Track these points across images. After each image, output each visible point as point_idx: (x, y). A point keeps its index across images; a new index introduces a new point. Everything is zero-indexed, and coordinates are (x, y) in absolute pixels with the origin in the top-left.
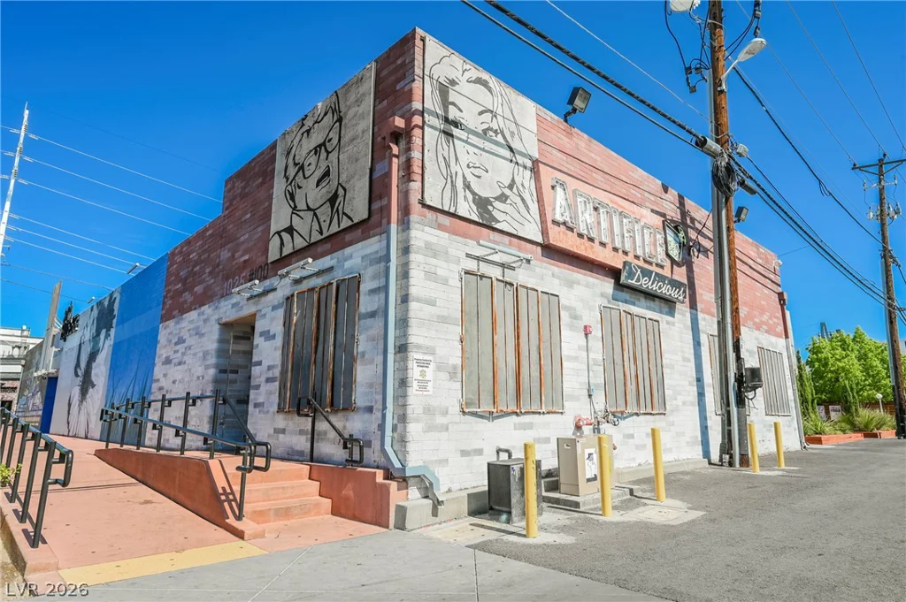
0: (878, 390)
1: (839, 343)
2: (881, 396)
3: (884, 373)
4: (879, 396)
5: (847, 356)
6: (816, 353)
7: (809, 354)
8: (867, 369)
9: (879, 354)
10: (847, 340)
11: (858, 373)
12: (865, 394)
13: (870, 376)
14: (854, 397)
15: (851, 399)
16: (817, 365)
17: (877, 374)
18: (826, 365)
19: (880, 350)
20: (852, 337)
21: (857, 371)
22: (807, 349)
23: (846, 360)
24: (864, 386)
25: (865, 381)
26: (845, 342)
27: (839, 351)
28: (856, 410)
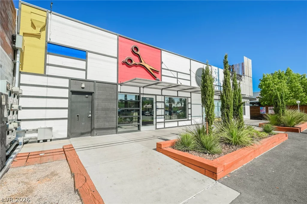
0: (297, 99)
1: (277, 76)
2: (299, 102)
3: (302, 90)
4: (298, 102)
5: (281, 82)
6: (264, 81)
7: (260, 82)
8: (291, 88)
9: (300, 80)
10: (282, 74)
11: (286, 90)
12: (289, 101)
13: (293, 91)
14: (282, 103)
15: (280, 104)
16: (264, 87)
17: (298, 90)
18: (268, 87)
19: (300, 78)
20: (285, 72)
21: (286, 89)
22: (260, 80)
23: (280, 84)
24: (289, 97)
25: (289, 94)
26: (281, 75)
27: (277, 80)
28: (283, 111)
